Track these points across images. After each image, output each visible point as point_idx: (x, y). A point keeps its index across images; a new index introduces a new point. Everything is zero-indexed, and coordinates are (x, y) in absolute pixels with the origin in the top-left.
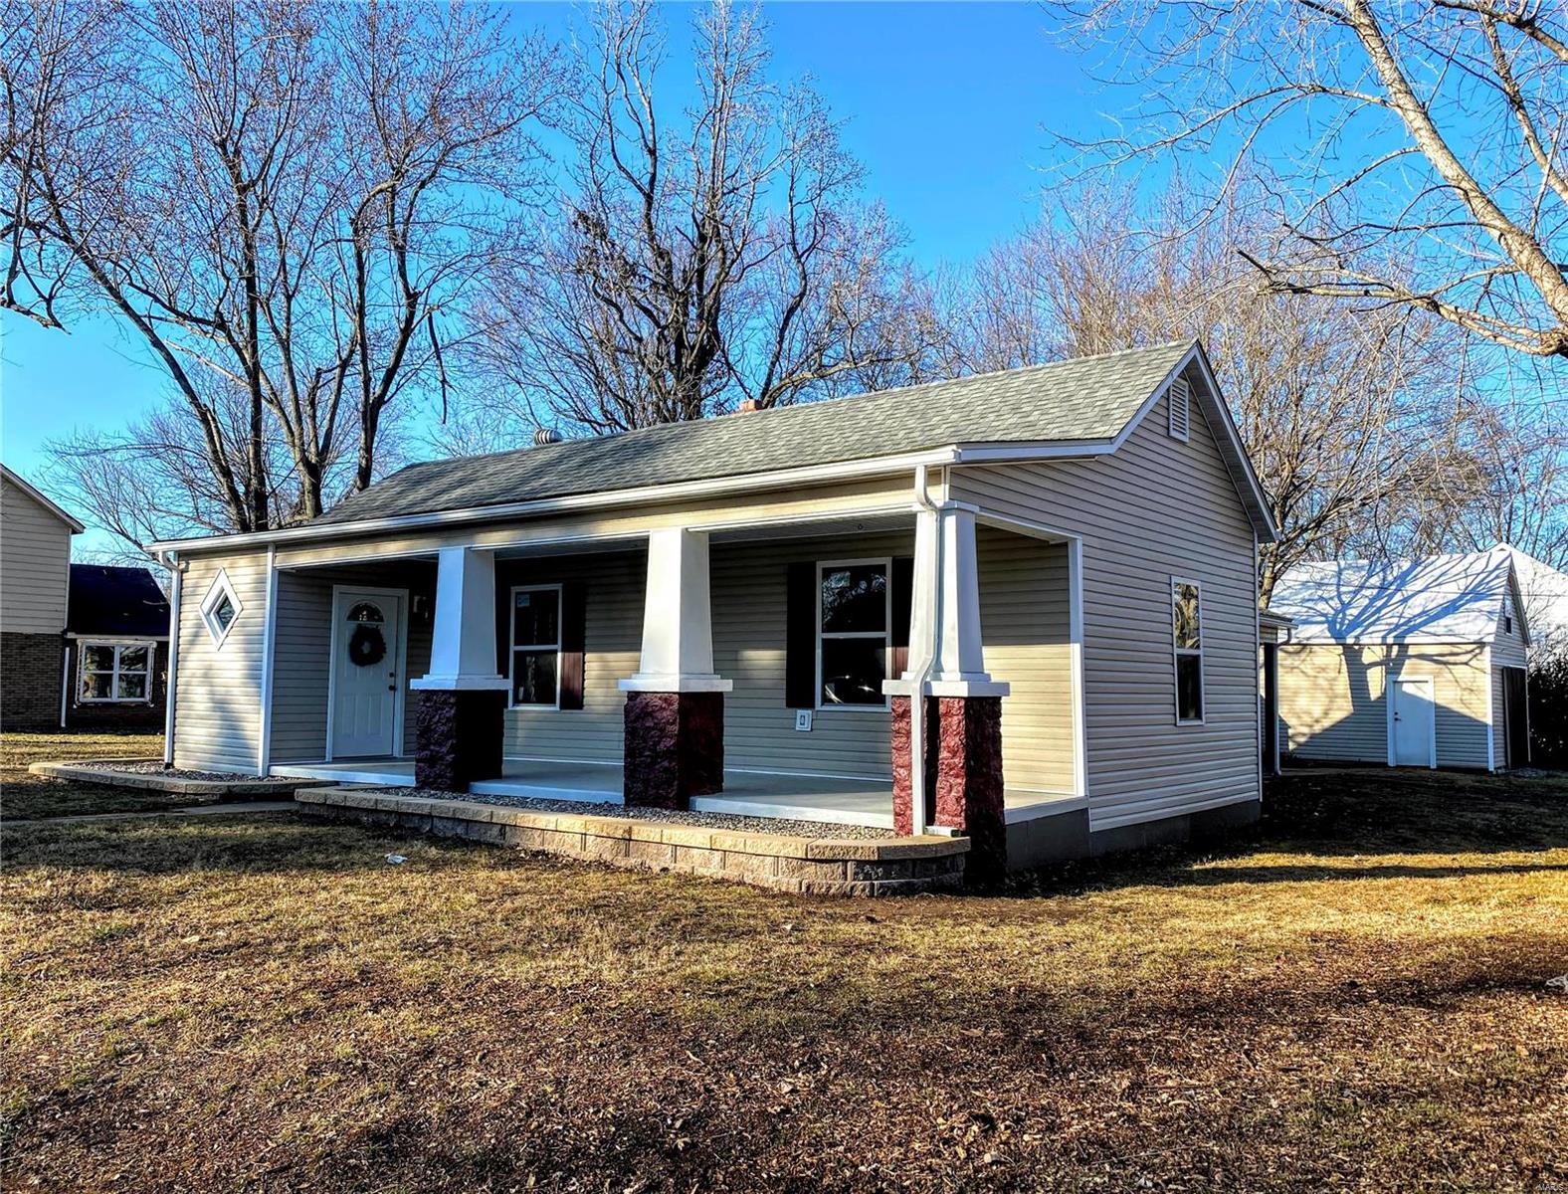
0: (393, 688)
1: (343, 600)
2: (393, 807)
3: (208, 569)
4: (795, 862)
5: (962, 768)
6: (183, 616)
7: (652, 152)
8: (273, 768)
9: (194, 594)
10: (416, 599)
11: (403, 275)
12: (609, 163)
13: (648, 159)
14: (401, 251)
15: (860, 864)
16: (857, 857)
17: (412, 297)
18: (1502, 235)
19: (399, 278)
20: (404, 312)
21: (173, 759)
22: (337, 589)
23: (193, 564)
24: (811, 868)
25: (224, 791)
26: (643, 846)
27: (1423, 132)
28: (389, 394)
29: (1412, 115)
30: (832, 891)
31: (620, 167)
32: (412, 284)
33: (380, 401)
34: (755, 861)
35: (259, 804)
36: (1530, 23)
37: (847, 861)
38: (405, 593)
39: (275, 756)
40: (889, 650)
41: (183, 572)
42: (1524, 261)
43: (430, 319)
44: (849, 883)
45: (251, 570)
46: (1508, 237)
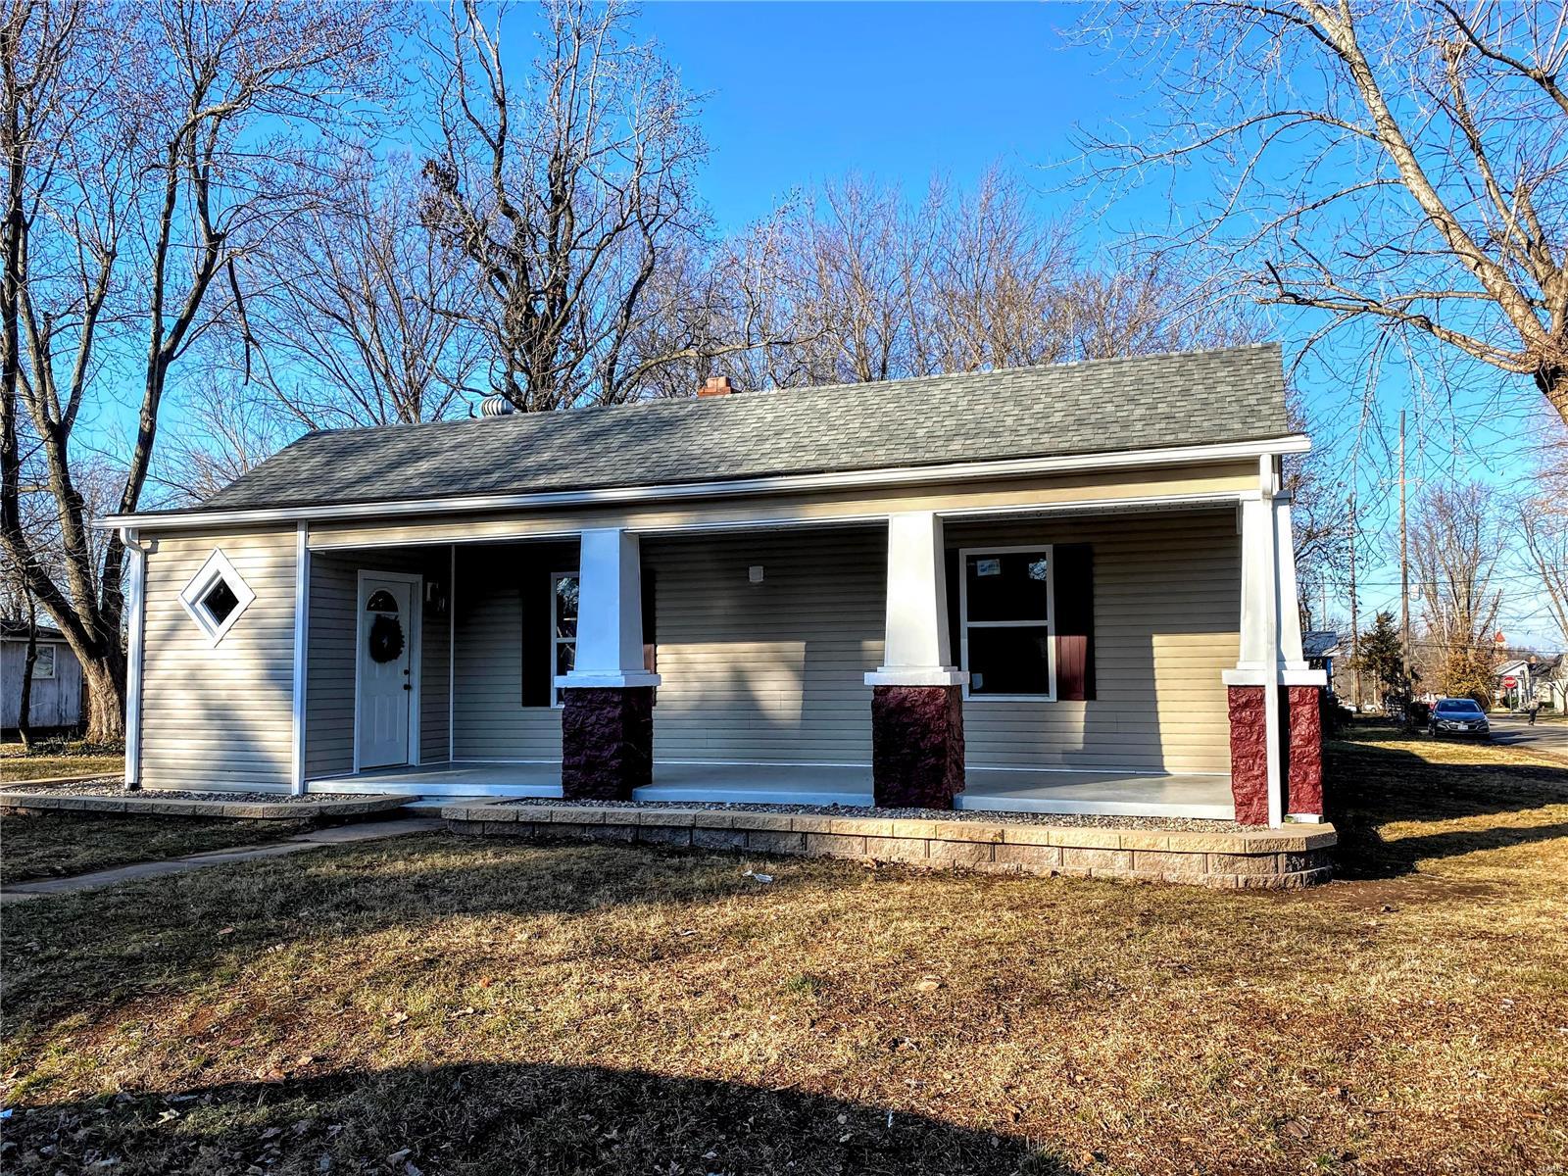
0: (408, 687)
1: (367, 583)
2: (632, 820)
3: (191, 550)
4: (1227, 858)
5: (1318, 755)
6: (149, 606)
7: (502, 103)
8: (310, 784)
9: (166, 580)
10: (429, 585)
11: (204, 213)
12: (458, 112)
13: (498, 113)
14: (203, 185)
15: (1290, 855)
16: (1289, 849)
17: (215, 239)
18: (1478, 264)
19: (198, 215)
20: (204, 256)
21: (140, 778)
22: (362, 574)
23: (163, 544)
24: (1243, 864)
25: (316, 813)
26: (1014, 850)
27: (1408, 167)
28: (178, 350)
29: (1399, 150)
30: (1269, 884)
31: (469, 116)
32: (213, 225)
33: (169, 356)
34: (1178, 859)
35: (375, 826)
36: (1551, 80)
37: (1277, 854)
38: (419, 578)
39: (311, 771)
40: (1052, 640)
41: (146, 553)
42: (1498, 289)
43: (231, 266)
44: (1282, 876)
45: (267, 552)
46: (1486, 266)
